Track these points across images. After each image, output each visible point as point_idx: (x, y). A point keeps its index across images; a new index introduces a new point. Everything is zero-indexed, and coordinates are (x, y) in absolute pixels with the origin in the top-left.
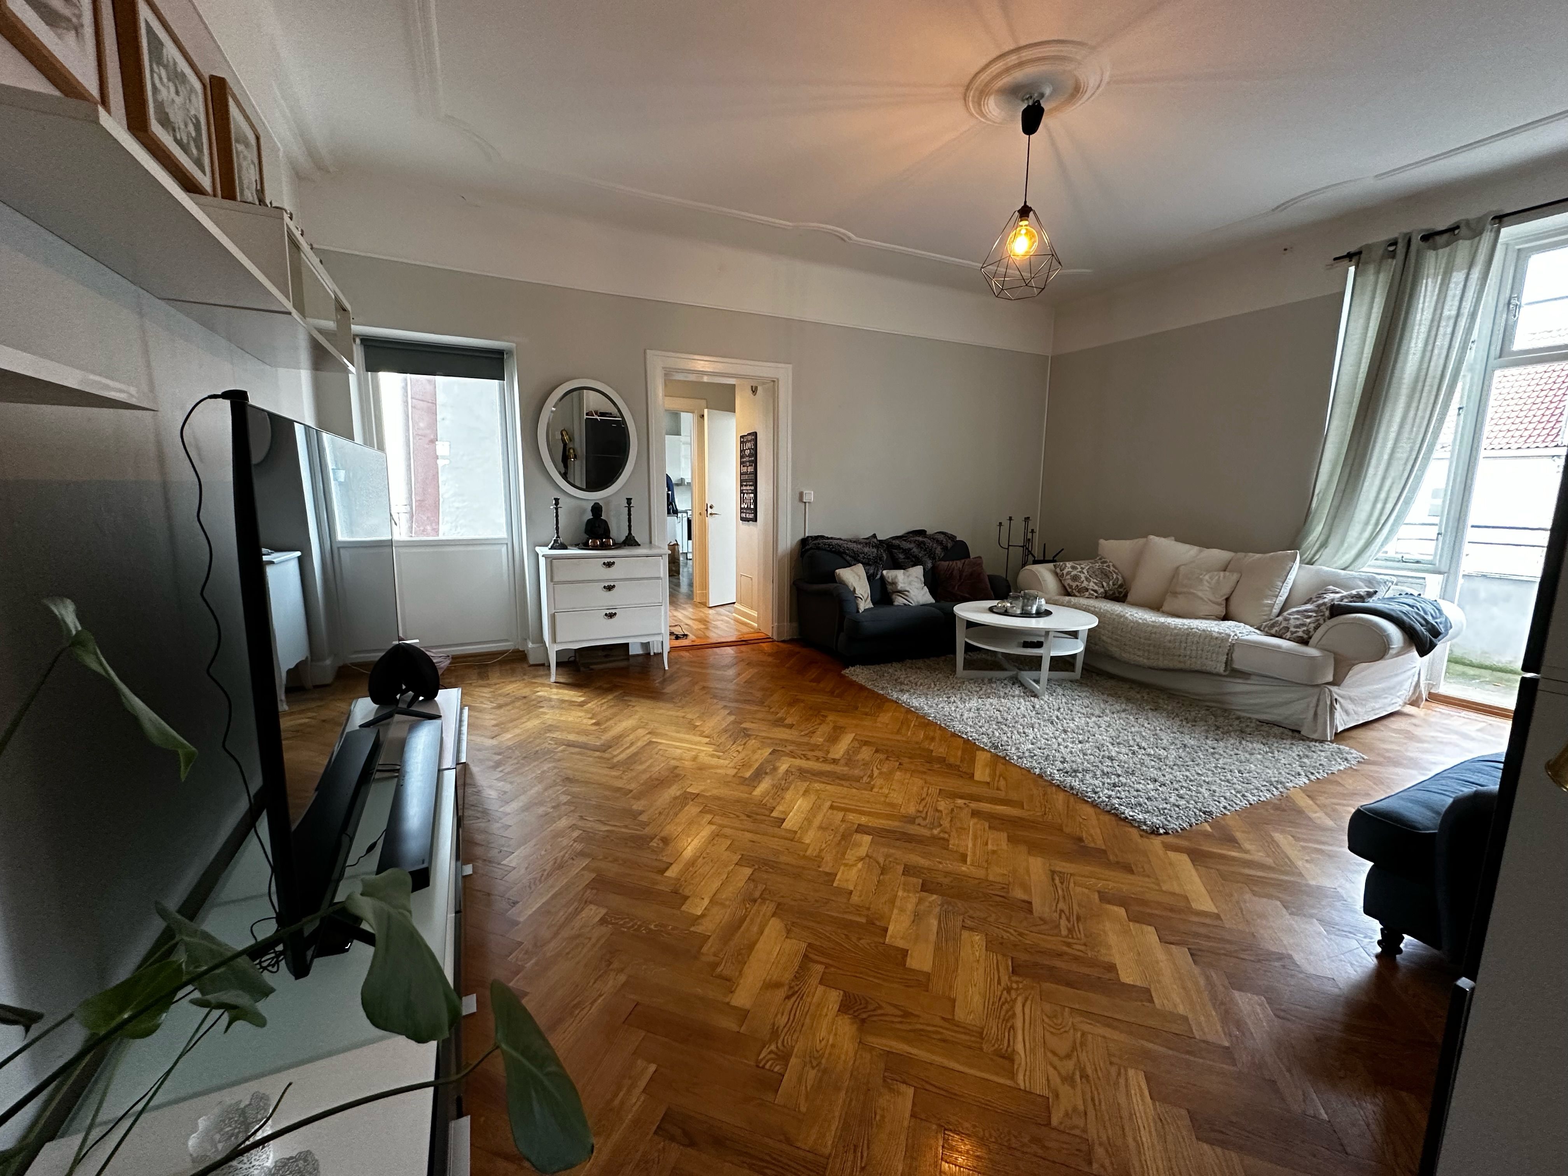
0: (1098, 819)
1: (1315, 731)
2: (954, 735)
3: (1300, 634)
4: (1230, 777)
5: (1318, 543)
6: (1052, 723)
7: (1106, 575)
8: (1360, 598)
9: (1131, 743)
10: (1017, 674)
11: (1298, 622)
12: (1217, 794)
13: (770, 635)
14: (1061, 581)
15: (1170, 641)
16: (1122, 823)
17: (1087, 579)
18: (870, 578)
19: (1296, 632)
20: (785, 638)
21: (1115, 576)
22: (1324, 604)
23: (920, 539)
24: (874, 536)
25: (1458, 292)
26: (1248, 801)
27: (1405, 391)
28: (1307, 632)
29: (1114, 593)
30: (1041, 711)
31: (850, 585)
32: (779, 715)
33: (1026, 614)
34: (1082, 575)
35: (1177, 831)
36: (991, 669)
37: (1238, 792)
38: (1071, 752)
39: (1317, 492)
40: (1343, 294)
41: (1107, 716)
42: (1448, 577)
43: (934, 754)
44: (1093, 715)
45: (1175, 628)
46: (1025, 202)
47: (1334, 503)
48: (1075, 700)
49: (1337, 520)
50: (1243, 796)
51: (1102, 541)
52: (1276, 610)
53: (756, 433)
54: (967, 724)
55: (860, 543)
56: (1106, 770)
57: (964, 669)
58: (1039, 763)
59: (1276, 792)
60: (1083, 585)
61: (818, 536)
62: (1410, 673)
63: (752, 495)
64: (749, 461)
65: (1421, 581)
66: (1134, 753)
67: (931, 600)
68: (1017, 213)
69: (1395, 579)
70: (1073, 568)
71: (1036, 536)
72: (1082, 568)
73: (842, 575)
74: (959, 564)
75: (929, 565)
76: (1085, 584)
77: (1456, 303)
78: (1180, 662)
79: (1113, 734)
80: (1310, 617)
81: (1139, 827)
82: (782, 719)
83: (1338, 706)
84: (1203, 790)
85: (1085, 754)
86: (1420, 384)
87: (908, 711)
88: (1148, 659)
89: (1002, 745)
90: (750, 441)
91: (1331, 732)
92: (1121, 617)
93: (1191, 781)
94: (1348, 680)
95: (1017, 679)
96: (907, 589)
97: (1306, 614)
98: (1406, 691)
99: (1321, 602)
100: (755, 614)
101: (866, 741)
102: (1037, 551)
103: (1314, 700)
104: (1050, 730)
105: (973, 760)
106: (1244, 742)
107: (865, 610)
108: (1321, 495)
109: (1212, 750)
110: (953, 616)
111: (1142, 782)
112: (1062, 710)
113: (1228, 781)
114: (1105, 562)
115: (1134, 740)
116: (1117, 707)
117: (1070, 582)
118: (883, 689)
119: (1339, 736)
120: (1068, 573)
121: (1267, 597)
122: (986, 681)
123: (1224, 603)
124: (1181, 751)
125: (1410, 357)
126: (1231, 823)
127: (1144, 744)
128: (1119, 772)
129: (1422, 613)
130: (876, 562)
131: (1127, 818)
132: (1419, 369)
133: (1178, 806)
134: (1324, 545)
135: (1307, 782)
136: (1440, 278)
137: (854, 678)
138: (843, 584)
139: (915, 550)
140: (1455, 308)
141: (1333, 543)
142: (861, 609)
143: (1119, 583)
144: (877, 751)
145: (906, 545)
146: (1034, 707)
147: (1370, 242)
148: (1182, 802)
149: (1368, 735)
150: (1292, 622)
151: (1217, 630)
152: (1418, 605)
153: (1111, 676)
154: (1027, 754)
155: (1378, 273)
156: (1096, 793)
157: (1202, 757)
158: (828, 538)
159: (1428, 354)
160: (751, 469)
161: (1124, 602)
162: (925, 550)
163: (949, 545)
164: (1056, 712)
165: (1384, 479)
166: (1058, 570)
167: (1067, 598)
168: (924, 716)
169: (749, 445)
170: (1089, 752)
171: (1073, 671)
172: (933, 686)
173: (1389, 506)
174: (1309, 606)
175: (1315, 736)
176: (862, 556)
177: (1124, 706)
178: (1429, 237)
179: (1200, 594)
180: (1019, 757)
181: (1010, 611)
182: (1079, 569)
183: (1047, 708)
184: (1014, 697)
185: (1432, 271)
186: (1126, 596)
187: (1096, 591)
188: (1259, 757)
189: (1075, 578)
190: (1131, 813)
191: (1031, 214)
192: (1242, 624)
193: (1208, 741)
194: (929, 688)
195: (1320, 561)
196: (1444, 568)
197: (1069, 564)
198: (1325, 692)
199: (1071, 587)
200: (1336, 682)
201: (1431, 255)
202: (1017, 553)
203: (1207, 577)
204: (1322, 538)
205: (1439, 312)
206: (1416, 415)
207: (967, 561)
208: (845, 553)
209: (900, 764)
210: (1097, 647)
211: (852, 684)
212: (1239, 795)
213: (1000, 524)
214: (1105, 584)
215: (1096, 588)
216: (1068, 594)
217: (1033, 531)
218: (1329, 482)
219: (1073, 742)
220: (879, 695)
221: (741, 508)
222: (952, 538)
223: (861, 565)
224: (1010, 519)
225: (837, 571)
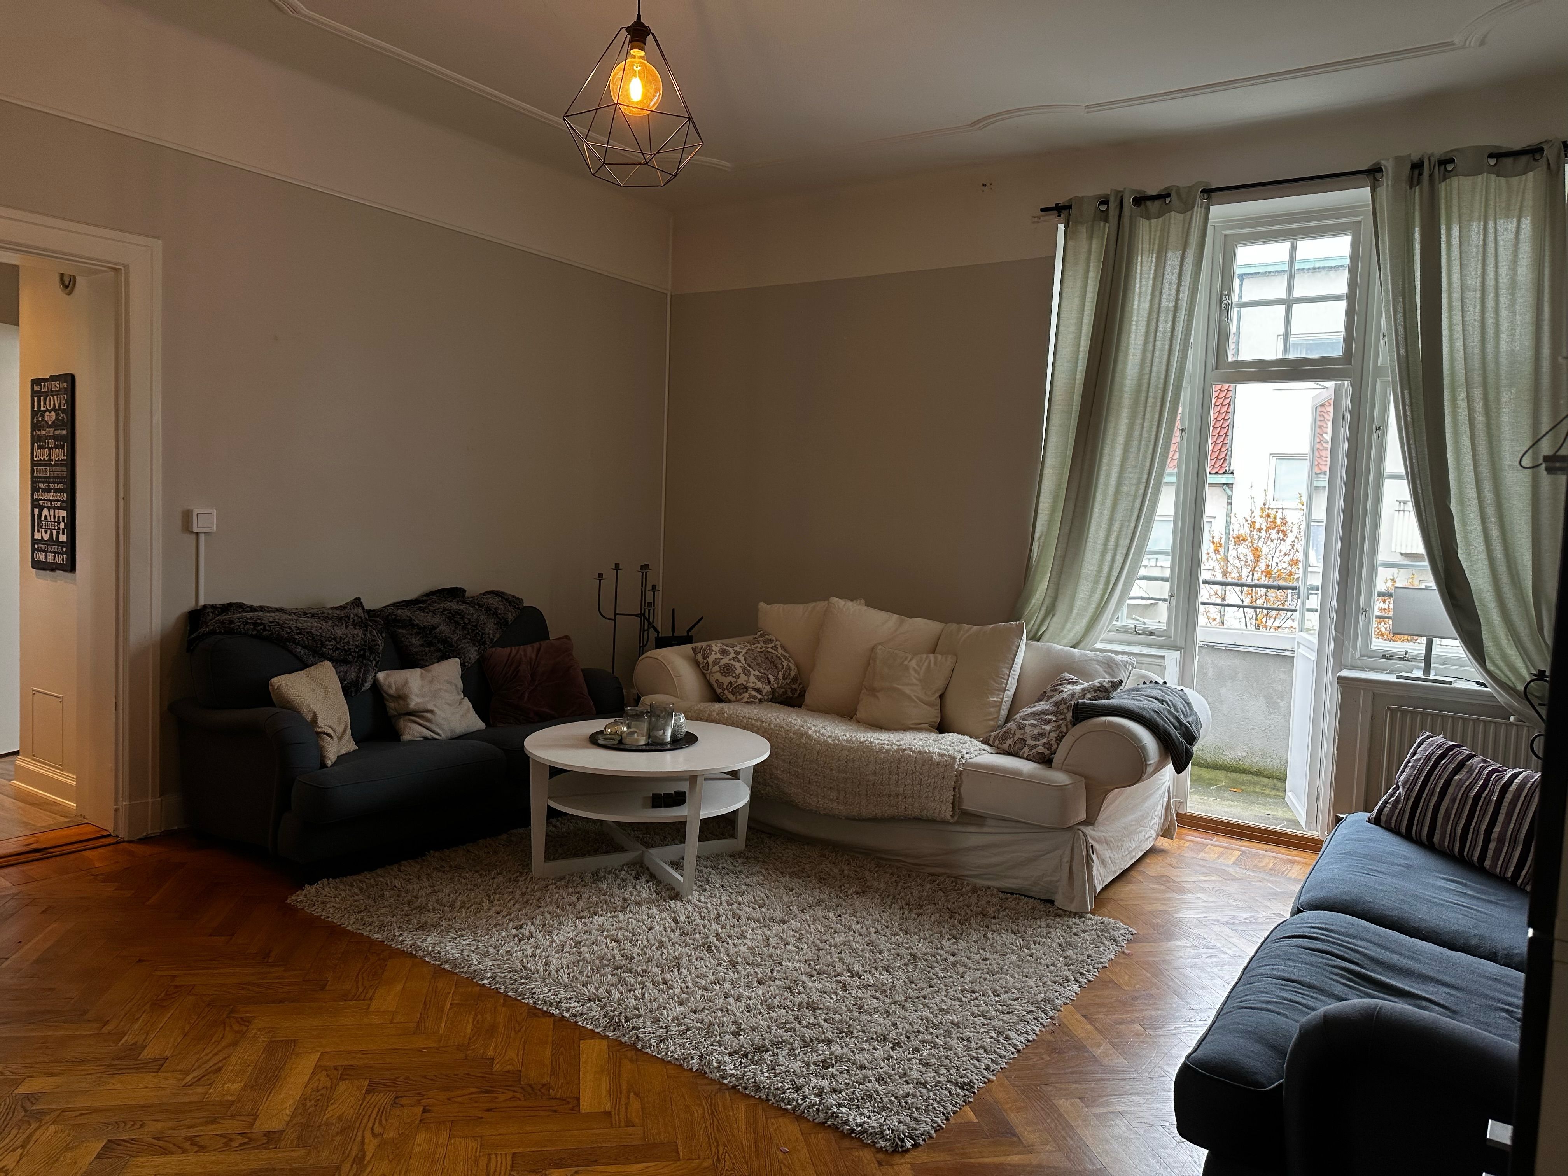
0: (808, 1144)
1: (1072, 900)
2: (535, 1012)
3: (1040, 749)
4: (984, 1007)
5: (1044, 609)
6: (710, 950)
7: (770, 662)
8: (1104, 691)
9: (839, 967)
10: (642, 856)
11: (1036, 732)
12: (974, 1045)
13: (110, 828)
14: (704, 675)
15: (875, 774)
16: (846, 1143)
17: (744, 669)
18: (349, 690)
19: (1035, 746)
20: (149, 831)
21: (785, 663)
22: (1063, 701)
23: (454, 606)
24: (357, 602)
25: (1175, 279)
26: (1014, 1046)
27: (1127, 401)
28: (1048, 745)
29: (785, 692)
30: (689, 928)
31: (304, 710)
32: (127, 1039)
33: (655, 746)
34: (738, 665)
35: (931, 1137)
36: (596, 852)
37: (999, 1033)
38: (748, 1009)
39: (1037, 535)
40: (1054, 258)
41: (795, 918)
42: (1185, 652)
43: (497, 1067)
44: (773, 919)
45: (880, 751)
46: (639, 16)
47: (1059, 553)
48: (742, 894)
49: (1063, 576)
50: (1007, 1038)
51: (762, 605)
52: (1004, 712)
53: (73, 377)
54: (557, 984)
55: (327, 618)
56: (809, 1034)
57: (547, 858)
58: (696, 1047)
59: (1046, 1021)
60: (740, 681)
61: (230, 605)
62: (1161, 792)
63: (63, 513)
64: (55, 438)
65: (1159, 661)
66: (844, 988)
67: (475, 723)
68: (624, 33)
69: (1134, 660)
70: (724, 652)
71: (659, 595)
72: (737, 653)
73: (284, 688)
74: (529, 651)
75: (473, 655)
76: (743, 679)
77: (1174, 293)
78: (891, 806)
79: (809, 955)
80: (1049, 722)
81: (874, 1143)
82: (136, 1049)
83: (1094, 857)
84: (954, 1043)
85: (770, 1008)
86: (1143, 394)
87: (439, 971)
88: (845, 804)
89: (627, 1019)
90: (57, 393)
91: (1091, 895)
92: (802, 735)
93: (935, 1026)
94: (1102, 817)
95: (642, 865)
96: (430, 707)
97: (1043, 717)
98: (1156, 820)
99: (1057, 698)
100: (70, 779)
101: (346, 1068)
102: (661, 621)
103: (1068, 852)
104: (707, 965)
105: (574, 1063)
106: (989, 935)
107: (339, 758)
108: (1042, 540)
109: (952, 958)
110: (523, 759)
111: (866, 1046)
112: (723, 918)
113: (983, 1015)
114: (771, 641)
115: (841, 960)
116: (808, 897)
117: (718, 676)
118: (381, 927)
119: (1101, 900)
120: (715, 663)
121: (992, 694)
122: (587, 879)
123: (938, 701)
124: (910, 968)
125: (1131, 357)
126: (1001, 1095)
127: (857, 967)
128: (829, 1035)
129: (1173, 710)
130: (363, 656)
131: (853, 1130)
132: (1141, 375)
133: (924, 1085)
134: (1051, 611)
135: (1078, 990)
136: (1154, 255)
137: (317, 911)
138: (290, 708)
139: (444, 629)
140: (1173, 298)
141: (1061, 609)
142: (331, 756)
143: (793, 674)
144: (371, 1090)
145: (424, 619)
146: (676, 921)
147: (1080, 195)
148: (929, 1075)
149: (1126, 890)
150: (1028, 730)
151: (937, 751)
152: (1167, 698)
153: (792, 838)
154: (674, 1029)
155: (1091, 238)
156: (798, 1089)
157: (941, 974)
158: (252, 609)
159: (1149, 356)
160: (58, 455)
161: (800, 707)
162: (464, 628)
163: (510, 617)
164: (715, 926)
165: (1111, 520)
166: (700, 657)
167: (717, 706)
168: (471, 981)
169: (53, 402)
170: (776, 1002)
171: (733, 836)
172: (486, 904)
173: (1119, 558)
174: (1043, 706)
175: (1072, 908)
176: (330, 645)
177: (817, 893)
178: (1140, 200)
179: (907, 690)
180: (662, 1040)
181: (628, 741)
182: (733, 655)
183: (699, 921)
184: (639, 904)
185: (1146, 246)
186: (802, 695)
187: (758, 691)
188: (1014, 958)
189: (727, 670)
190: (859, 1120)
191: (650, 38)
192: (967, 738)
193: (944, 942)
194: (479, 911)
195: (1047, 636)
196: (1180, 642)
197: (716, 646)
198: (1079, 835)
199: (720, 684)
200: (1090, 821)
201: (1143, 224)
202: (629, 627)
203: (913, 663)
204: (1048, 600)
205: (1156, 301)
206: (1141, 435)
207: (544, 644)
208: (294, 641)
209: (425, 1111)
210: (769, 789)
211: (312, 924)
212: (1001, 1039)
213: (600, 575)
214: (772, 678)
215: (759, 685)
216: (718, 699)
217: (654, 588)
218: (1050, 522)
219: (748, 986)
220: (372, 942)
221: (34, 541)
222: (514, 602)
223: (328, 664)
224: (617, 567)
225: (275, 681)
